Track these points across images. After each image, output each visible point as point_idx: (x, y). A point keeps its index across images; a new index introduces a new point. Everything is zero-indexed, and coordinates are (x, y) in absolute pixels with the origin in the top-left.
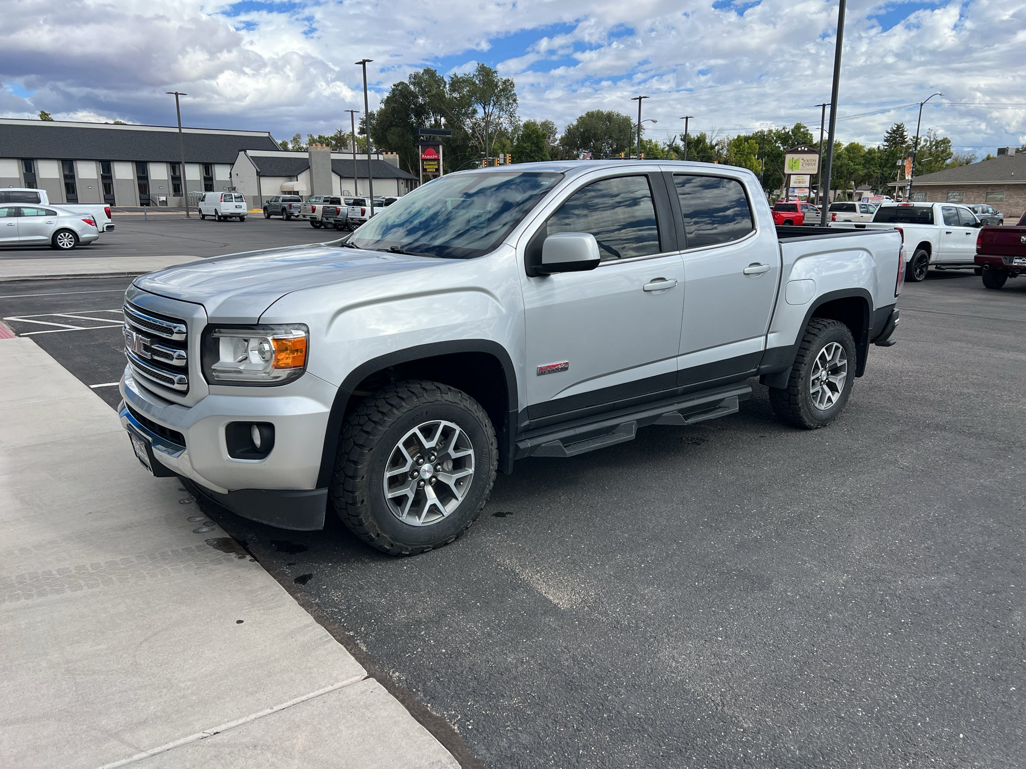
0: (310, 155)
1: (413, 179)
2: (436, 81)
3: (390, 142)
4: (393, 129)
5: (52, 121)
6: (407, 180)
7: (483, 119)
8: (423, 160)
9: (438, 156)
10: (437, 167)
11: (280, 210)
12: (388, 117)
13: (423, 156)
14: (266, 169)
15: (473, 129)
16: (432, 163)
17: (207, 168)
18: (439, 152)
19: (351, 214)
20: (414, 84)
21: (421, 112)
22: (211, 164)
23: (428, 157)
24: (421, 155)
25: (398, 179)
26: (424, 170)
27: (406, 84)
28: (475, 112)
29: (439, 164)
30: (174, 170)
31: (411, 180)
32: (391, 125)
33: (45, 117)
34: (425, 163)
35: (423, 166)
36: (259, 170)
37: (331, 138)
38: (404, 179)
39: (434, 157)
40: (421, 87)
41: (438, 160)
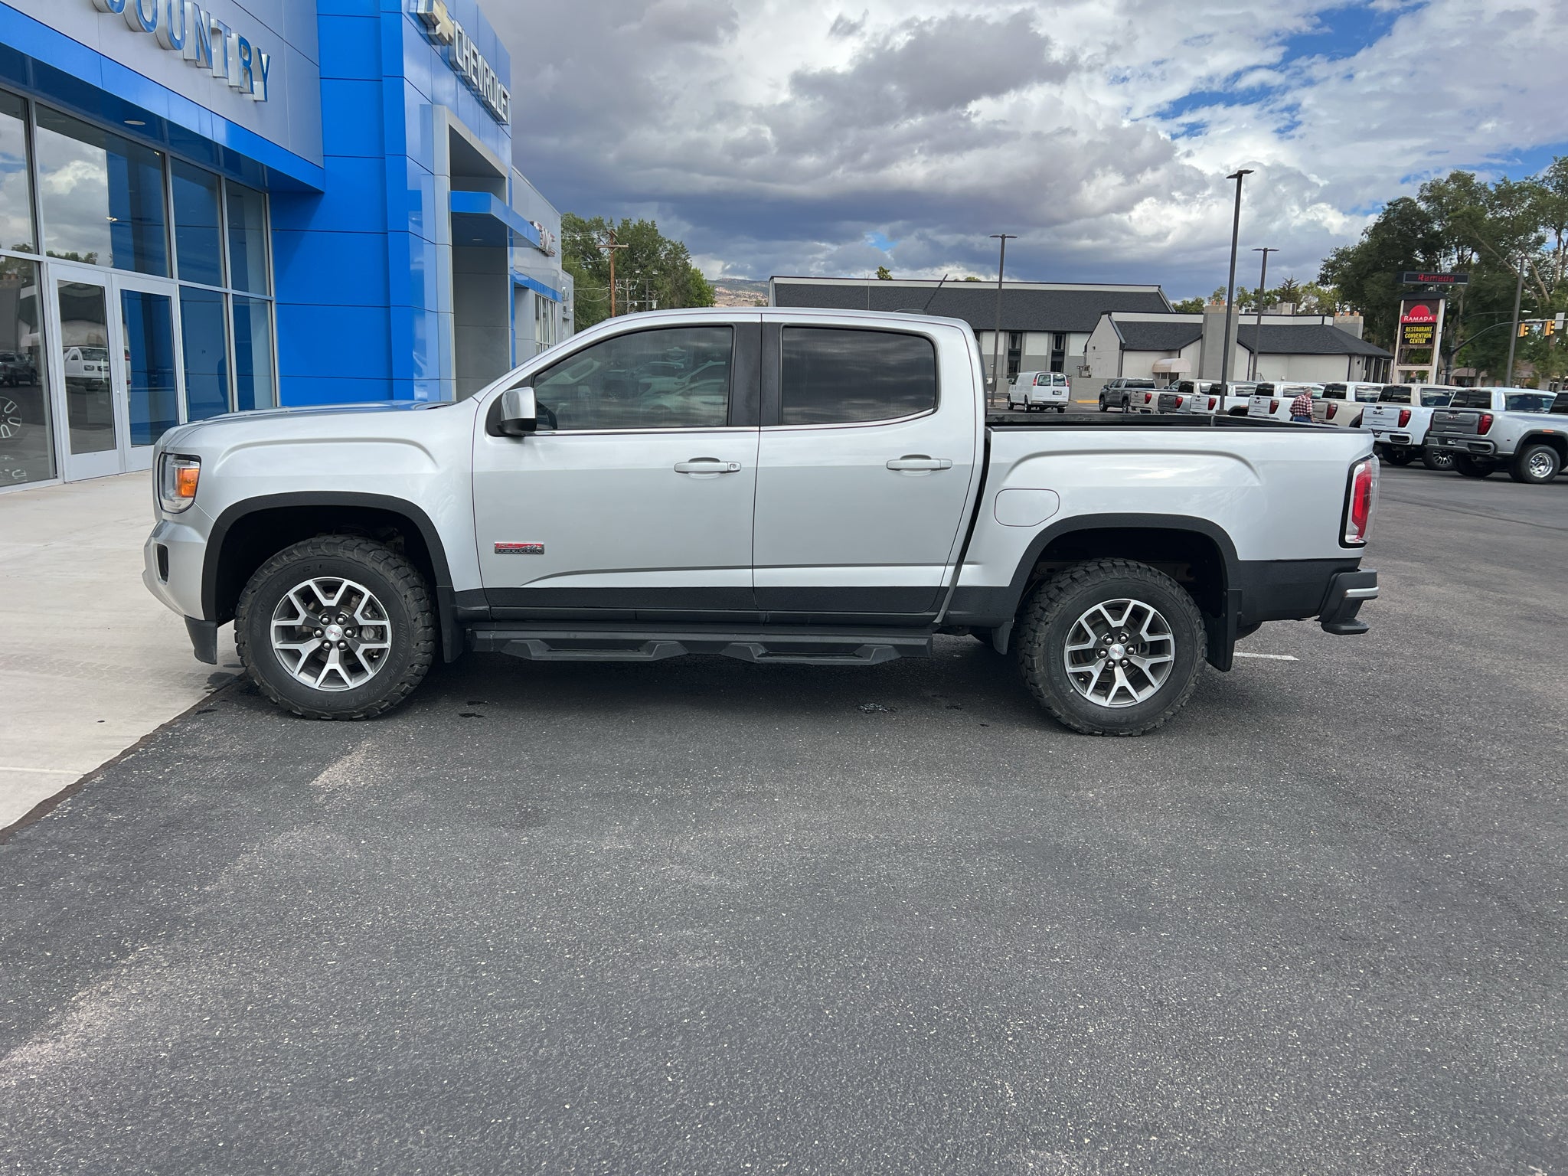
0: (1205, 320)
1: (1382, 357)
2: (1470, 193)
3: (1369, 296)
4: (1377, 275)
5: (890, 279)
6: (1369, 357)
7: (1555, 253)
8: (1405, 325)
9: (1435, 318)
10: (1430, 336)
11: (1120, 399)
12: (1371, 256)
13: (1406, 318)
14: (1134, 340)
15: (1531, 270)
16: (1422, 329)
17: (1059, 338)
18: (1436, 311)
19: (1253, 409)
20: (1427, 199)
21: (1433, 245)
22: (1065, 333)
23: (1416, 319)
24: (1403, 317)
25: (1351, 355)
26: (1405, 341)
27: (1412, 201)
28: (1541, 240)
29: (1434, 330)
30: (1014, 341)
31: (1378, 358)
32: (1376, 268)
33: (883, 274)
34: (1407, 329)
35: (1403, 335)
36: (1124, 342)
37: (1275, 293)
38: (1363, 356)
39: (1426, 319)
40: (1440, 204)
41: (1434, 324)
